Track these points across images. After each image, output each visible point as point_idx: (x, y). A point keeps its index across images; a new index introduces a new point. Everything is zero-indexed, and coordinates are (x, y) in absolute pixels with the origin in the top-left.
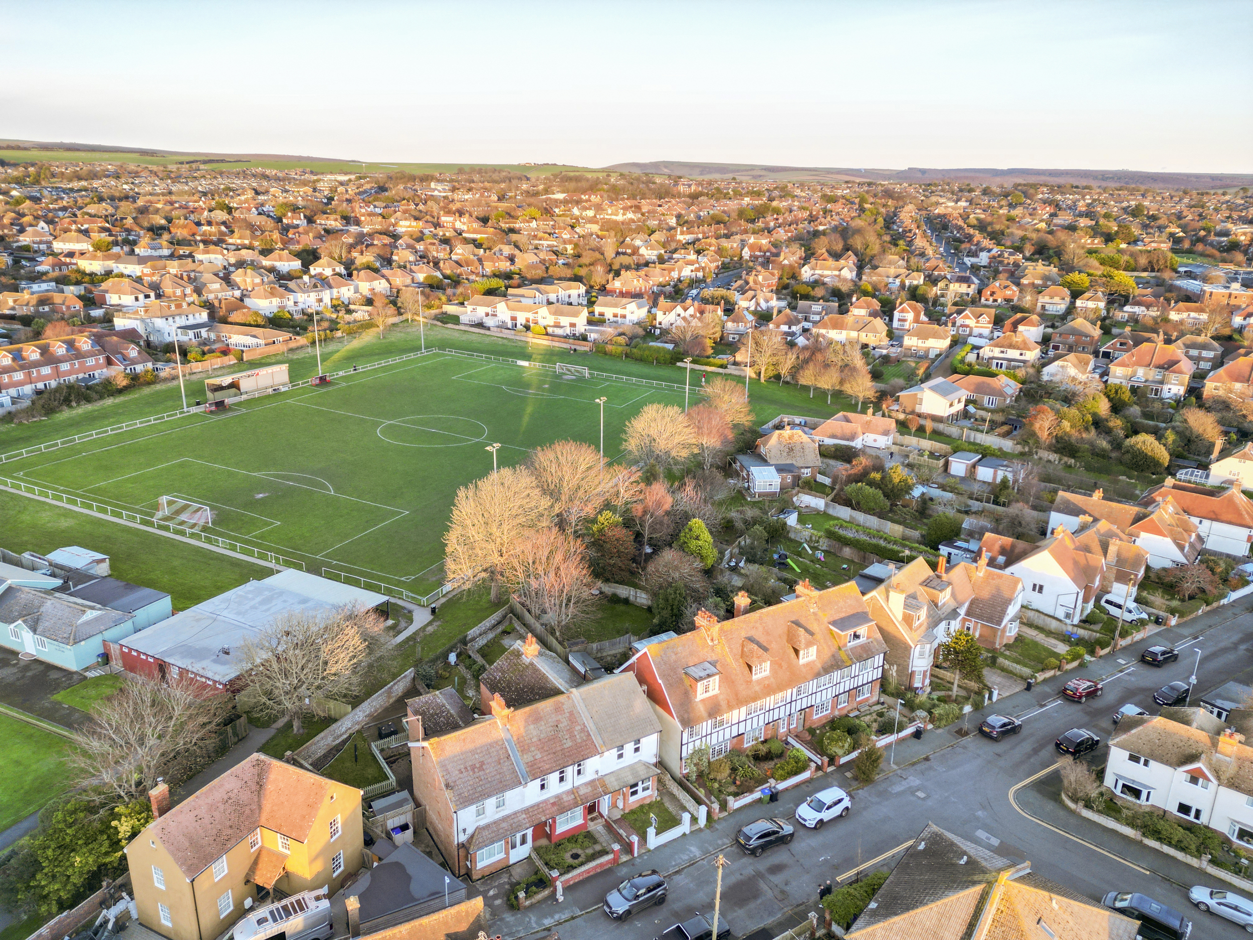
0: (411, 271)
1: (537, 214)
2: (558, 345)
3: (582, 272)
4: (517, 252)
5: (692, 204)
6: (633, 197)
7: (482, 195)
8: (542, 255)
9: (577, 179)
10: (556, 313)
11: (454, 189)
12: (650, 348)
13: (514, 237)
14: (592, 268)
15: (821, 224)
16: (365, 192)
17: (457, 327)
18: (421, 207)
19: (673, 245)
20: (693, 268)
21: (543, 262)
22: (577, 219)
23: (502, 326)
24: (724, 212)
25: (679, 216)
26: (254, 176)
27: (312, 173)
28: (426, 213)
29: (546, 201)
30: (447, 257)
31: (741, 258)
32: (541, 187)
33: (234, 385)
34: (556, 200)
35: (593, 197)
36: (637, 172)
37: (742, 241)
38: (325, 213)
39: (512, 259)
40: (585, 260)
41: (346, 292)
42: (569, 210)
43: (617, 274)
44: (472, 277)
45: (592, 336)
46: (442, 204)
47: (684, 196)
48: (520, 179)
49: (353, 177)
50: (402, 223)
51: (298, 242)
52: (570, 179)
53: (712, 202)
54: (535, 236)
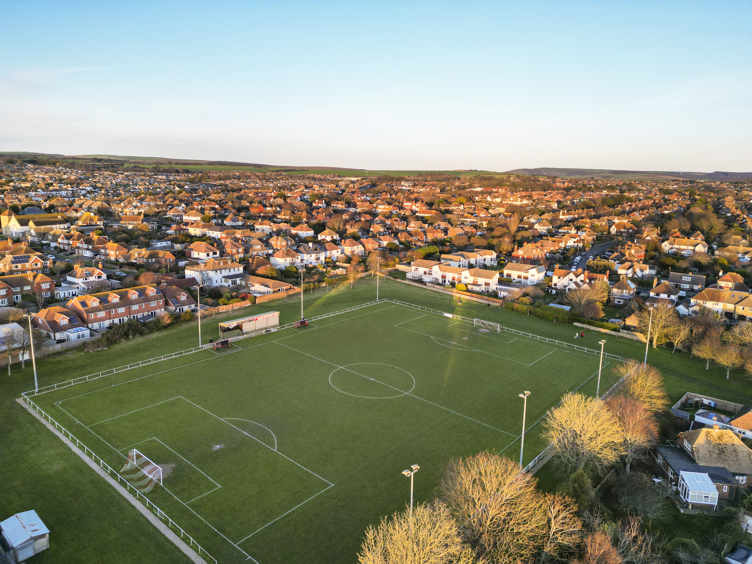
0: (380, 239)
1: (464, 201)
2: (476, 299)
3: (495, 242)
4: (449, 226)
5: (567, 195)
6: (526, 190)
7: (431, 189)
8: (467, 229)
9: (490, 179)
10: (474, 275)
11: (414, 186)
12: (551, 308)
13: (448, 216)
14: (501, 239)
15: (666, 209)
16: (364, 187)
17: (404, 282)
18: (394, 196)
19: (559, 223)
20: (575, 240)
21: (466, 233)
22: (490, 204)
23: (436, 283)
24: (590, 200)
25: (559, 202)
26: (308, 178)
27: (339, 176)
28: (396, 200)
29: (470, 192)
30: (404, 229)
31: (609, 232)
32: (467, 184)
33: (239, 327)
34: (477, 192)
35: (500, 190)
36: (527, 175)
37: (609, 220)
38: (338, 200)
39: (445, 231)
40: (496, 233)
41: (336, 253)
42: (485, 198)
43: (520, 245)
44: (419, 243)
45: (502, 294)
46: (406, 195)
47: (561, 189)
48: (454, 179)
49: (360, 178)
50: (380, 206)
51: (316, 218)
52: (485, 179)
53: (581, 193)
54: (462, 216)
